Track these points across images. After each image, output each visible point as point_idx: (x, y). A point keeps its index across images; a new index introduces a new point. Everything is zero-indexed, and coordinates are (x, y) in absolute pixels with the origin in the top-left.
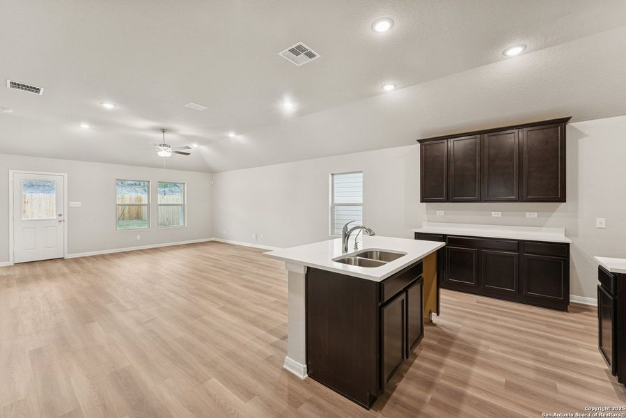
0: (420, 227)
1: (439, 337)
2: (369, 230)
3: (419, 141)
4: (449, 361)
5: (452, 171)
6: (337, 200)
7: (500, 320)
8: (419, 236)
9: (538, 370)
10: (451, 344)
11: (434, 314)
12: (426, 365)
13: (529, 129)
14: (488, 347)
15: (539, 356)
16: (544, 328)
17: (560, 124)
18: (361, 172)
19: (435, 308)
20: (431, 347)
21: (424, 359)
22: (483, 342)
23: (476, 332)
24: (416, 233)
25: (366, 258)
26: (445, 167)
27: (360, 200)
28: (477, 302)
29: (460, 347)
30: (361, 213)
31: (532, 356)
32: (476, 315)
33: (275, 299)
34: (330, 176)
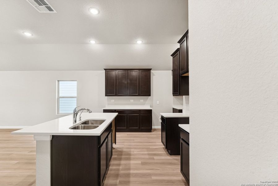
0: (105, 107)
1: (117, 153)
2: (88, 110)
3: (105, 69)
4: (123, 162)
5: (117, 83)
6: (61, 95)
7: (135, 140)
8: (105, 111)
9: (149, 154)
10: (121, 155)
11: (114, 144)
12: (114, 167)
13: (142, 71)
14: (133, 151)
15: (148, 149)
16: (147, 139)
17: (149, 70)
18: (76, 81)
19: (114, 142)
20: (115, 159)
21: (114, 165)
22: (132, 150)
23: (129, 147)
24: (104, 110)
25: (86, 124)
26: (115, 81)
27: (75, 95)
28: (127, 135)
29: (125, 155)
30: (76, 102)
31: (146, 150)
32: (128, 140)
33: (18, 161)
34: (57, 82)
